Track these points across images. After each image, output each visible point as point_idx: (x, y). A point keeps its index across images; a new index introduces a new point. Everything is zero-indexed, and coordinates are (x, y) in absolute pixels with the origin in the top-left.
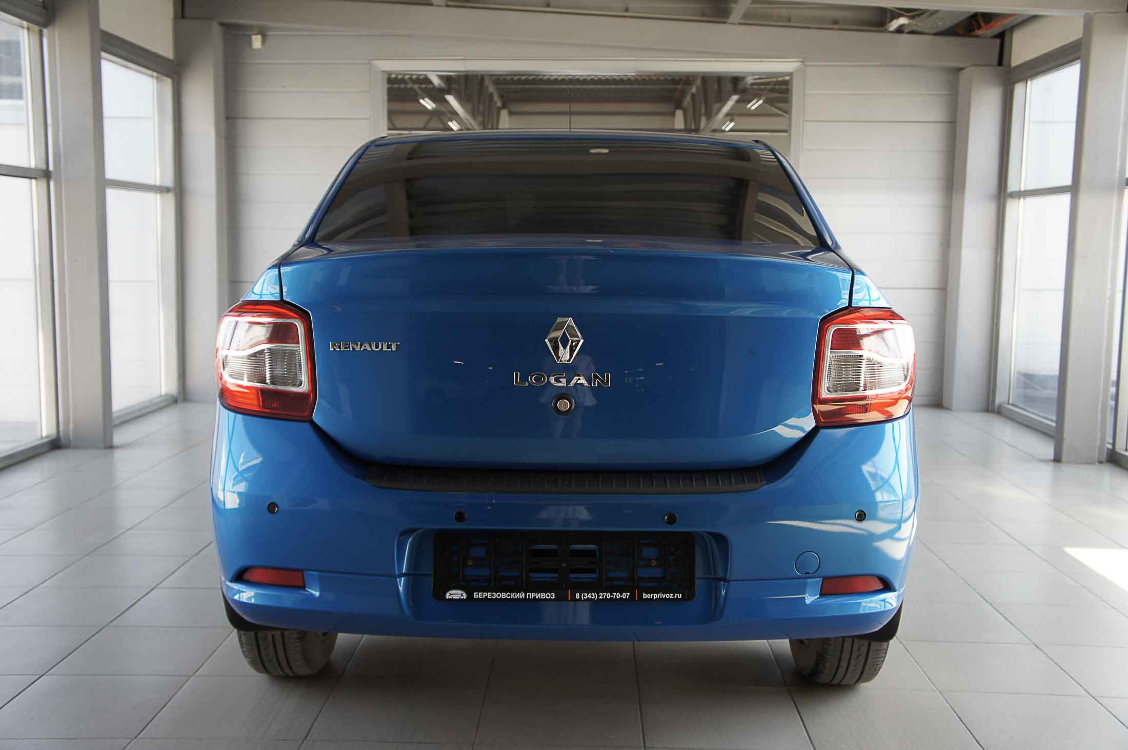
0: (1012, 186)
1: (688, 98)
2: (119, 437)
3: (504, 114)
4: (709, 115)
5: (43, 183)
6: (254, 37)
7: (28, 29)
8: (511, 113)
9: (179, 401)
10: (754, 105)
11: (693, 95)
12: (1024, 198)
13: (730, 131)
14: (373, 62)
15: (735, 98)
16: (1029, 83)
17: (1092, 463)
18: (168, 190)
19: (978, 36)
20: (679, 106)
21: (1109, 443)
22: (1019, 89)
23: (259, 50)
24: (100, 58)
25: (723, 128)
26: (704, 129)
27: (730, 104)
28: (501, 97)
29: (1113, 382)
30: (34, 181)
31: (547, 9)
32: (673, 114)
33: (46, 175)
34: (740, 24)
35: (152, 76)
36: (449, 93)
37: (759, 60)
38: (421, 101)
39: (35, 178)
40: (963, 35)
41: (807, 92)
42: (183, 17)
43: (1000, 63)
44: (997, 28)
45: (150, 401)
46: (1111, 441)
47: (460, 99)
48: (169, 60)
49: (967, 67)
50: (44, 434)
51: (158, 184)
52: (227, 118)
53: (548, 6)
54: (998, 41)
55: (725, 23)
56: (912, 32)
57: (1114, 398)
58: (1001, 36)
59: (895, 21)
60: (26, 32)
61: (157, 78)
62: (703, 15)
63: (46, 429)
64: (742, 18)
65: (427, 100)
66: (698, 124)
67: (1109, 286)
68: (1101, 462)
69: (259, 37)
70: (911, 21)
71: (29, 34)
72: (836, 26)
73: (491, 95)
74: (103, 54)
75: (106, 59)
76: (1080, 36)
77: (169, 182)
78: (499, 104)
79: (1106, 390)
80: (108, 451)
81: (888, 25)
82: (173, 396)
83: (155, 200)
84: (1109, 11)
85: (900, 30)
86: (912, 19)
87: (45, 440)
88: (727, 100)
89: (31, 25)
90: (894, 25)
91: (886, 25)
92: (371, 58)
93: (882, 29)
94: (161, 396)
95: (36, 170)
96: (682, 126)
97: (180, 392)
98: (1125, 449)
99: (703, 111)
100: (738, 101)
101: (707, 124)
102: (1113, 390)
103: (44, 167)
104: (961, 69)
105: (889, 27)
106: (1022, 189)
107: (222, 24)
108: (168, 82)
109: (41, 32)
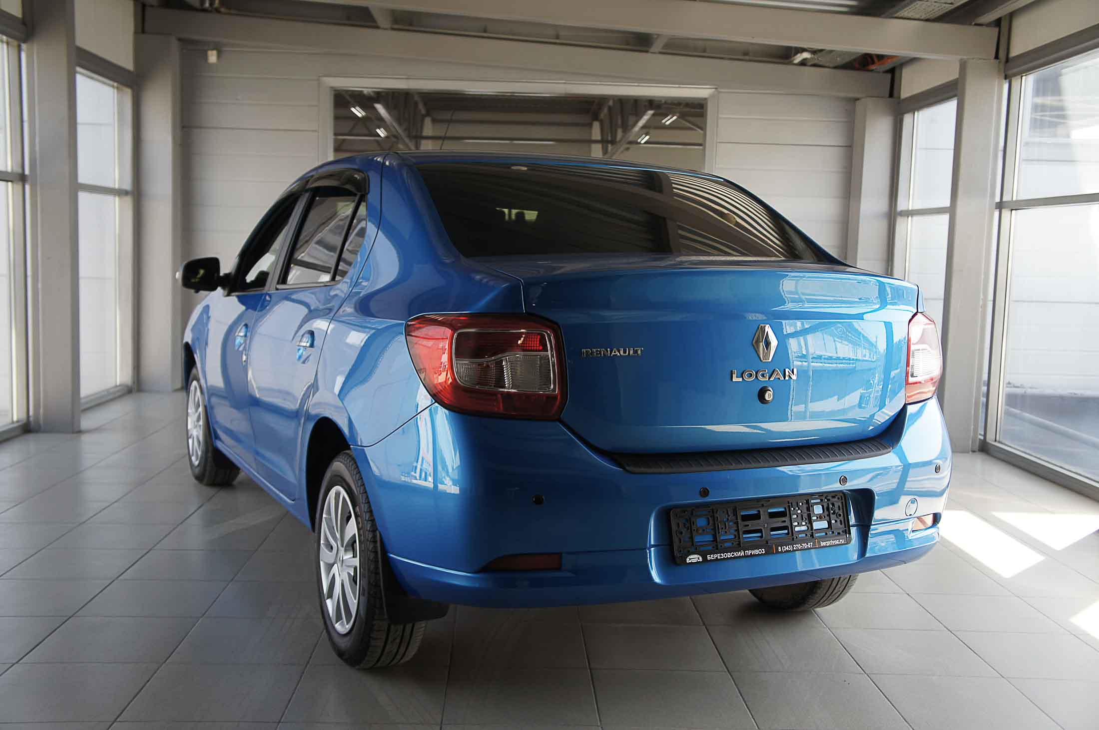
0: (901, 206)
1: (606, 110)
2: (86, 422)
3: (428, 121)
4: (626, 128)
5: (19, 187)
6: (210, 52)
7: (8, 43)
8: (434, 121)
9: (133, 391)
10: (668, 121)
11: (610, 108)
12: (912, 217)
13: (645, 143)
14: (321, 78)
15: (651, 112)
16: (916, 113)
17: (968, 452)
18: (126, 193)
19: (872, 71)
20: (596, 118)
21: (980, 435)
22: (907, 118)
23: (213, 64)
24: (75, 72)
25: (639, 141)
26: (620, 141)
27: (645, 118)
28: (425, 104)
29: (984, 381)
30: (10, 184)
31: (485, 35)
32: (590, 125)
33: (22, 178)
34: (660, 53)
35: (113, 86)
36: (378, 102)
37: (677, 86)
38: (353, 109)
39: (11, 181)
40: (858, 69)
41: (720, 116)
42: (143, 32)
43: (891, 95)
44: (888, 65)
45: (108, 390)
46: (983, 433)
47: (387, 107)
48: (128, 71)
49: (862, 98)
50: (15, 419)
51: (117, 187)
52: (183, 127)
53: (485, 31)
54: (889, 76)
55: (647, 52)
56: (815, 65)
57: (985, 396)
58: (892, 71)
59: (799, 55)
60: (5, 46)
61: (118, 88)
62: (628, 44)
63: (17, 415)
64: (663, 48)
65: (358, 108)
66: (614, 135)
67: (982, 297)
68: (974, 451)
69: (215, 52)
70: (813, 56)
71: (8, 47)
72: (747, 58)
73: (416, 104)
74: (78, 69)
75: (80, 73)
76: (957, 76)
77: (128, 185)
78: (423, 112)
79: (979, 388)
80: (75, 435)
81: (793, 59)
82: (127, 386)
83: (115, 202)
84: (980, 57)
85: (803, 63)
86: (814, 55)
87: (16, 425)
88: (644, 113)
89: (10, 40)
90: (799, 58)
91: (790, 57)
92: (320, 75)
93: (787, 61)
94: (116, 386)
95: (12, 173)
96: (599, 138)
97: (134, 383)
98: (994, 440)
99: (620, 122)
100: (653, 115)
101: (623, 136)
102: (985, 389)
103: (20, 171)
104: (858, 99)
105: (794, 59)
106: (910, 209)
107: (180, 40)
108: (128, 92)
109: (19, 47)
